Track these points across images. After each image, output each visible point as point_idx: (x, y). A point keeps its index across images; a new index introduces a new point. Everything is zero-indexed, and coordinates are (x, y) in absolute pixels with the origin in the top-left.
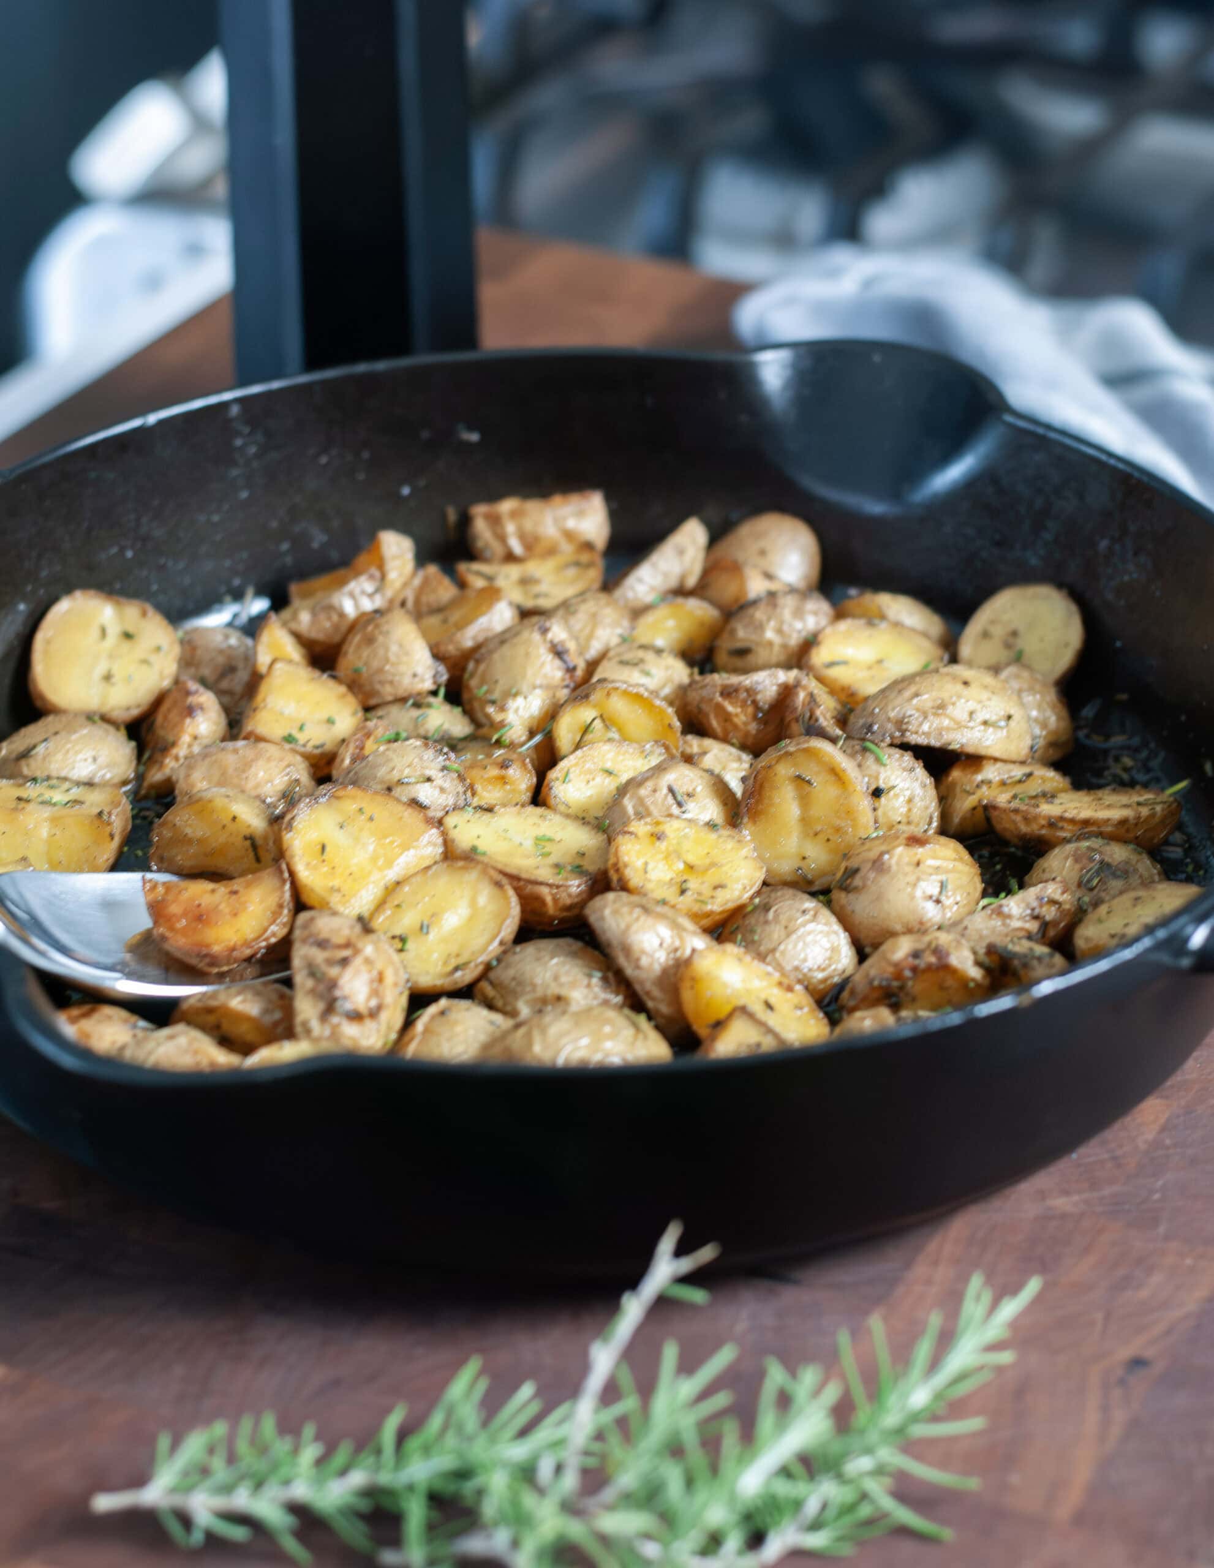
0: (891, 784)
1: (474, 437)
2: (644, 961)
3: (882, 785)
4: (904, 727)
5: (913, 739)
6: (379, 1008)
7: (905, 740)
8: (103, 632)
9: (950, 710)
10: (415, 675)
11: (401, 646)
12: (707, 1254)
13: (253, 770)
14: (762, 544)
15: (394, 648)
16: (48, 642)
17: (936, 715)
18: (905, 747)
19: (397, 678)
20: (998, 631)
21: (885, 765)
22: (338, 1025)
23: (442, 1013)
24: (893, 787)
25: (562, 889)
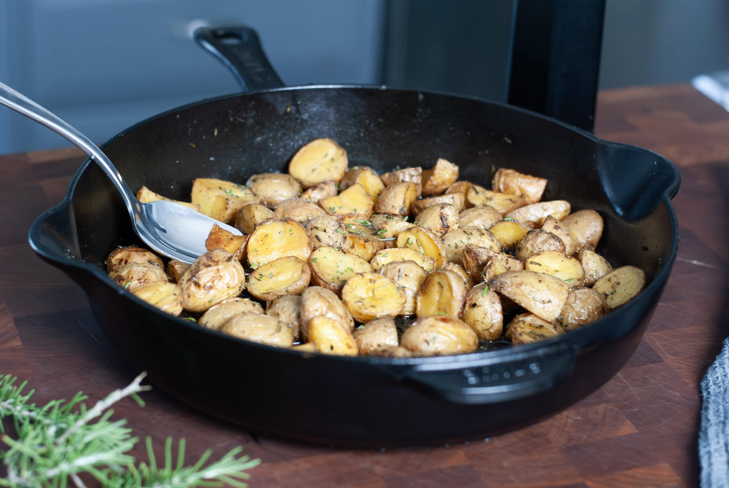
0: (481, 304)
1: (510, 141)
2: (307, 314)
3: (477, 303)
4: (502, 286)
5: (504, 292)
6: (211, 288)
7: (501, 291)
8: (326, 155)
9: (523, 287)
10: (393, 206)
11: (395, 194)
12: (147, 388)
13: (296, 210)
14: (578, 219)
15: (392, 194)
16: (306, 151)
17: (516, 286)
18: (499, 294)
19: (387, 205)
20: (614, 280)
21: (483, 296)
22: (191, 285)
23: (237, 301)
24: (481, 306)
25: (327, 284)
